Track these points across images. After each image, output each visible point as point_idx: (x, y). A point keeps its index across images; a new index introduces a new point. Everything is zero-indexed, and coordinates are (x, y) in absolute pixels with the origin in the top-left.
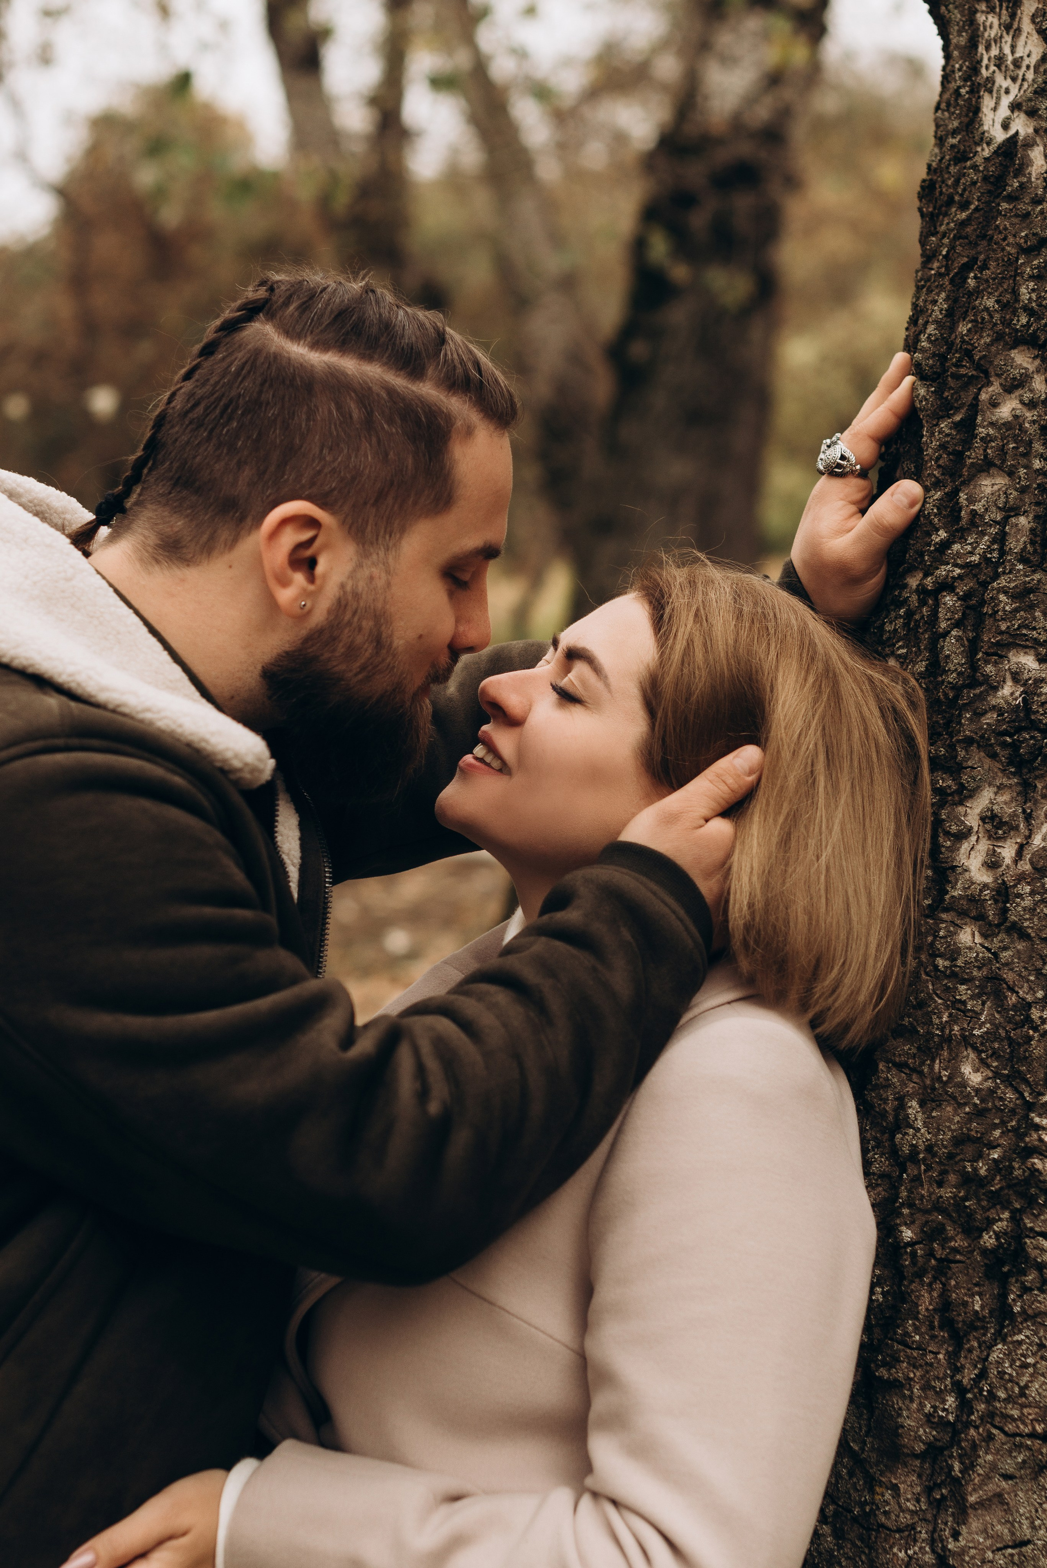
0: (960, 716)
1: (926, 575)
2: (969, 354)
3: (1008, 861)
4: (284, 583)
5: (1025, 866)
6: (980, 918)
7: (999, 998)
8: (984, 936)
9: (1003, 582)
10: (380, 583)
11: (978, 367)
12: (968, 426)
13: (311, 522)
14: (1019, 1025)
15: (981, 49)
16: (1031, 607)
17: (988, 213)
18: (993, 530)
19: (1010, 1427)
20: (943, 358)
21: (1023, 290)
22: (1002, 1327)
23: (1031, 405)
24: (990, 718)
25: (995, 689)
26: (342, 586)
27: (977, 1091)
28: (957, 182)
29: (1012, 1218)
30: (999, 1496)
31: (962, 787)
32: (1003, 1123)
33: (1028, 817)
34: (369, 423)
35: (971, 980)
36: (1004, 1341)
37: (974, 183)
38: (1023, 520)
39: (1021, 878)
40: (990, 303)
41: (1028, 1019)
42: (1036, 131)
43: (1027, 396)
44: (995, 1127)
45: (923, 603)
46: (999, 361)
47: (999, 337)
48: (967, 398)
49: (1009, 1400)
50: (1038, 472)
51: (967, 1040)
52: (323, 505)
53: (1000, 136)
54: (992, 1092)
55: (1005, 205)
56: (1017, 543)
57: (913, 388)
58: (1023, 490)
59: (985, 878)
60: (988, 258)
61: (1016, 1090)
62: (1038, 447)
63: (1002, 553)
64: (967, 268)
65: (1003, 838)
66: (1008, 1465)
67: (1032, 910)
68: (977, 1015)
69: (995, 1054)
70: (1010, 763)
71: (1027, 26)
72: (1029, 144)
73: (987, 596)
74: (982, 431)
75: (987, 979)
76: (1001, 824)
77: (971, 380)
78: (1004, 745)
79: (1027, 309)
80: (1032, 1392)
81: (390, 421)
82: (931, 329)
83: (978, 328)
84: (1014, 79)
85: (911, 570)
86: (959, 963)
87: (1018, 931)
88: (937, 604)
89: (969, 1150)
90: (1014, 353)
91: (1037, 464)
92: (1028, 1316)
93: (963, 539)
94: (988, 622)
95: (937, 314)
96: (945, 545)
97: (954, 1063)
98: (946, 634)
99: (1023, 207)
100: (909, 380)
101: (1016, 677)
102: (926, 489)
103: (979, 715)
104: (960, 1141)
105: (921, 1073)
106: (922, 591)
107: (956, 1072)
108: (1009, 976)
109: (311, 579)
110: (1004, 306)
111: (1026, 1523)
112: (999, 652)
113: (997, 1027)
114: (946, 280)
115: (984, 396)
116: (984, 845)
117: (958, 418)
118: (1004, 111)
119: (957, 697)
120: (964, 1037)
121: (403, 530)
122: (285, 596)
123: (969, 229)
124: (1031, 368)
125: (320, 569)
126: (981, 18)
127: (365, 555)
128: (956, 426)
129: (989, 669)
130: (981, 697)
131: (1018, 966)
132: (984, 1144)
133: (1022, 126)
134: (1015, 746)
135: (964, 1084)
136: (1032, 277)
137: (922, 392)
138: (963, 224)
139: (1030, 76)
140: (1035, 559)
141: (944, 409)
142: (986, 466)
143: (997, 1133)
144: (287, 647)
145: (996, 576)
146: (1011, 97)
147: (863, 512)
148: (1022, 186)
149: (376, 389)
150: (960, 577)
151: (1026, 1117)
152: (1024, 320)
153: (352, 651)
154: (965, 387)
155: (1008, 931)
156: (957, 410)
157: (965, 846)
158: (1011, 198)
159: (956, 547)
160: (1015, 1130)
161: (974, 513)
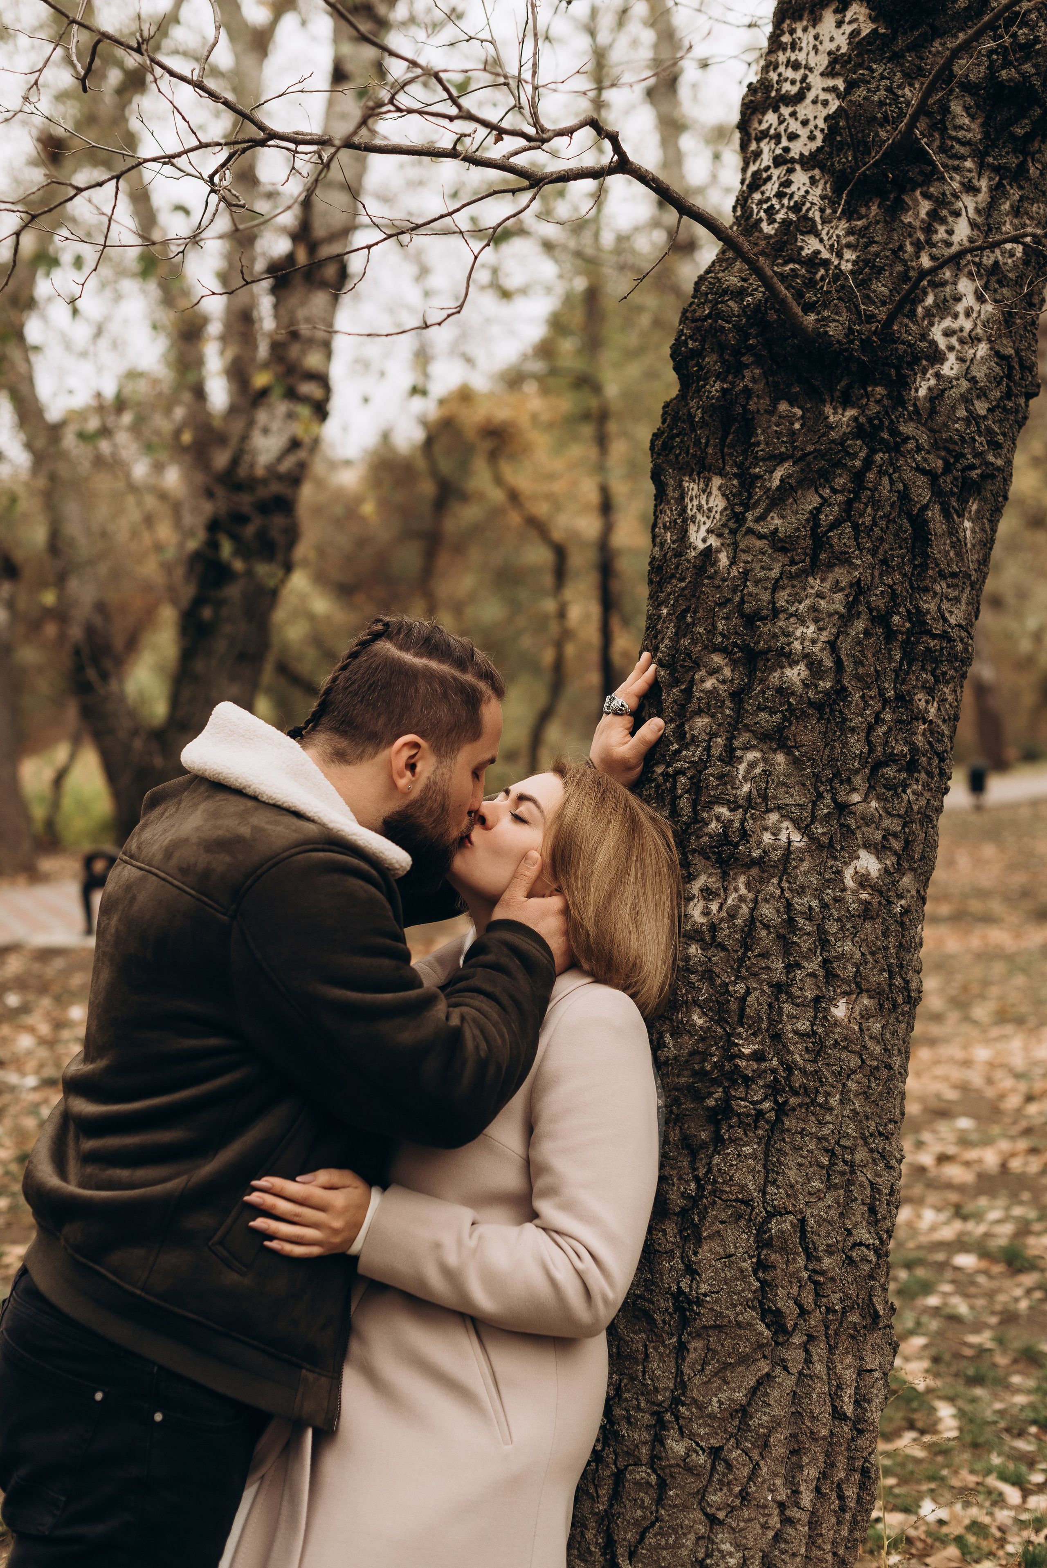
0: (689, 838)
1: (667, 767)
2: (689, 655)
3: (714, 911)
4: (402, 776)
5: (724, 914)
6: (702, 940)
7: (712, 981)
8: (702, 949)
9: (710, 770)
10: (447, 777)
11: (695, 662)
12: (688, 693)
13: (416, 745)
14: (722, 994)
15: (687, 500)
16: (725, 784)
17: (696, 584)
18: (704, 745)
19: (725, 1197)
20: (673, 656)
21: (719, 624)
22: (716, 1147)
23: (723, 682)
24: (705, 839)
25: (707, 824)
26: (429, 778)
27: (701, 1028)
28: (677, 567)
29: (724, 1091)
30: (718, 1232)
31: (690, 874)
32: (716, 1044)
33: (725, 889)
34: (445, 695)
35: (697, 972)
36: (719, 1153)
37: (688, 569)
38: (719, 740)
39: (722, 920)
40: (701, 630)
41: (727, 991)
42: (722, 544)
43: (721, 678)
44: (712, 1046)
45: (666, 781)
46: (706, 659)
47: (706, 647)
48: (688, 677)
49: (724, 1183)
50: (728, 716)
51: (695, 1003)
52: (422, 737)
53: (701, 546)
54: (709, 1028)
55: (706, 581)
56: (716, 752)
57: (656, 671)
58: (720, 725)
59: (703, 920)
60: (697, 607)
61: (722, 1027)
62: (728, 703)
63: (709, 756)
64: (687, 610)
65: (712, 900)
66: (723, 1216)
67: (729, 936)
68: (700, 989)
69: (711, 1009)
70: (717, 862)
71: (715, 491)
72: (718, 551)
73: (703, 778)
74: (697, 695)
75: (705, 971)
76: (712, 893)
77: (690, 668)
78: (714, 853)
79: (721, 634)
80: (736, 1178)
81: (456, 694)
82: (667, 641)
83: (694, 642)
84: (708, 518)
85: (657, 764)
86: (691, 963)
87: (722, 947)
88: (675, 781)
89: (697, 1058)
90: (713, 656)
91: (728, 712)
92: (731, 1140)
93: (687, 748)
94: (704, 791)
95: (669, 634)
96: (678, 752)
97: (688, 1013)
98: (681, 796)
99: (717, 582)
100: (653, 666)
101: (718, 819)
102: (666, 723)
103: (699, 837)
104: (693, 1053)
105: (671, 1020)
106: (665, 774)
107: (690, 1019)
108: (716, 970)
109: (413, 773)
110: (708, 632)
111: (732, 1245)
112: (709, 806)
113: (711, 995)
114: (674, 617)
115: (696, 677)
116: (701, 904)
117: (683, 687)
118: (703, 533)
119: (687, 829)
120: (694, 1001)
121: (458, 750)
122: (402, 783)
123: (686, 592)
124: (723, 663)
125: (418, 769)
126: (686, 484)
127: (441, 762)
128: (681, 691)
129: (705, 814)
130: (700, 829)
131: (721, 965)
132: (705, 1055)
133: (713, 541)
134: (720, 853)
135: (694, 1025)
136: (723, 618)
137: (663, 673)
138: (683, 589)
139: (718, 516)
140: (727, 759)
141: (676, 682)
142: (699, 712)
143: (714, 1049)
144: (397, 809)
145: (706, 768)
146: (707, 526)
147: (632, 734)
148: (715, 571)
149: (449, 678)
150: (688, 768)
151: (729, 1040)
152: (720, 640)
153: (431, 811)
154: (687, 672)
155: (716, 947)
156: (682, 683)
157: (692, 904)
158: (709, 578)
159: (684, 753)
160: (722, 1047)
161: (693, 736)
